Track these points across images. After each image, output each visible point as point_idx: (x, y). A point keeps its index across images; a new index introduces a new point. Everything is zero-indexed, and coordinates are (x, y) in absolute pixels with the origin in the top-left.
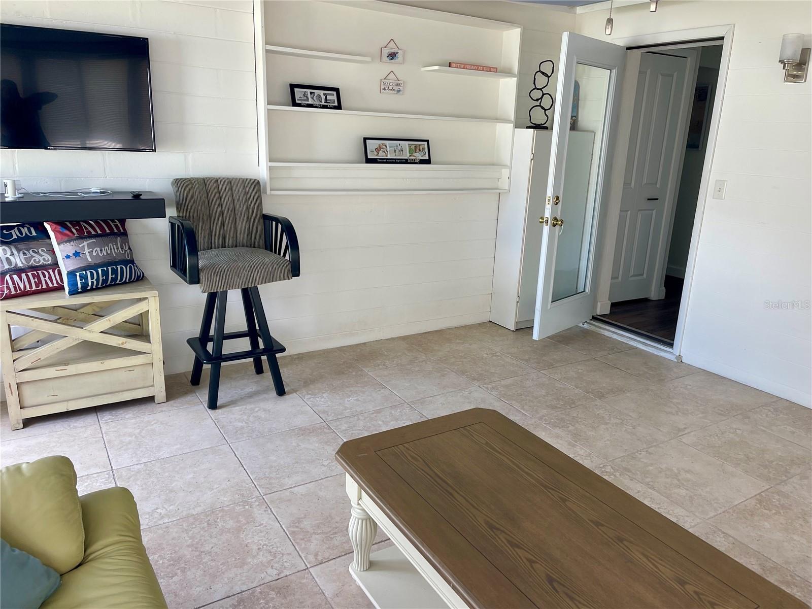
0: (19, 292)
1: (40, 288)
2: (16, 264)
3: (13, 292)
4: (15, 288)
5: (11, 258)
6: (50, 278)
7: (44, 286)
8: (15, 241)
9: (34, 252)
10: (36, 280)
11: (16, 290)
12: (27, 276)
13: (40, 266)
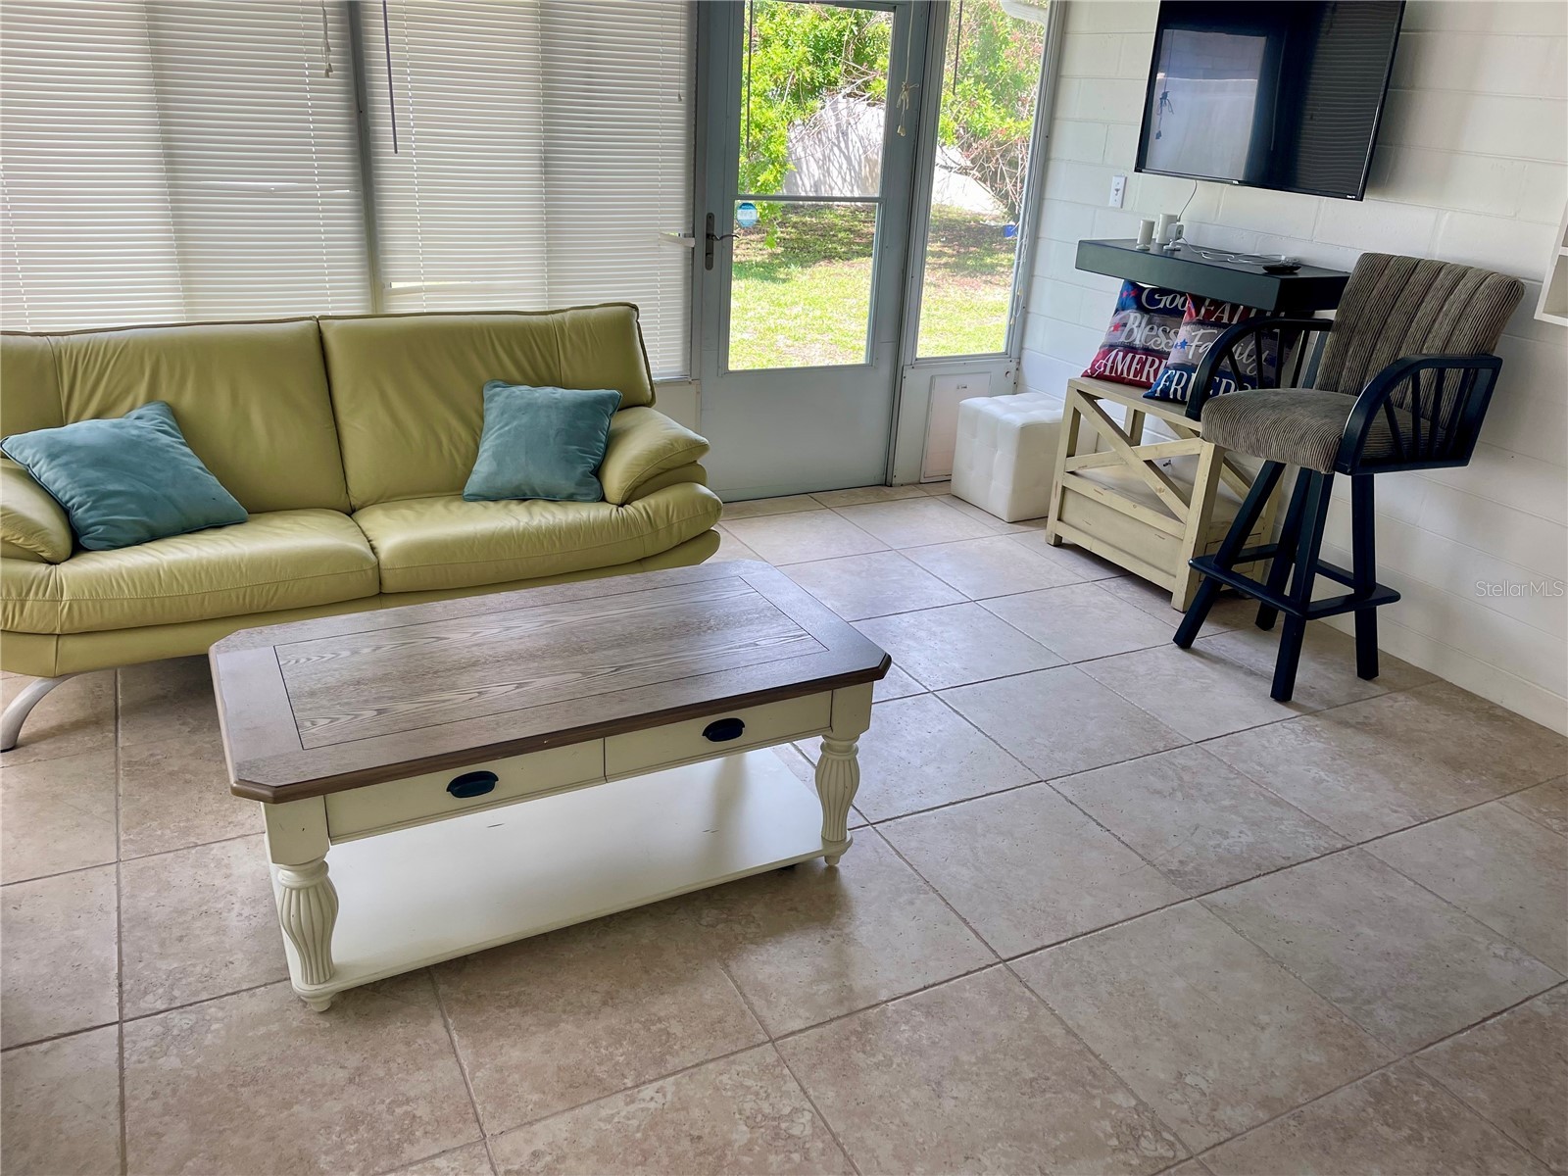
0: (1113, 374)
1: (1138, 379)
2: (1134, 340)
3: (1107, 373)
4: (1112, 368)
5: (1136, 330)
6: (1156, 372)
7: (1144, 379)
8: (1159, 311)
9: (1164, 331)
10: (1138, 367)
11: (1111, 372)
12: (1133, 358)
13: (1158, 351)
